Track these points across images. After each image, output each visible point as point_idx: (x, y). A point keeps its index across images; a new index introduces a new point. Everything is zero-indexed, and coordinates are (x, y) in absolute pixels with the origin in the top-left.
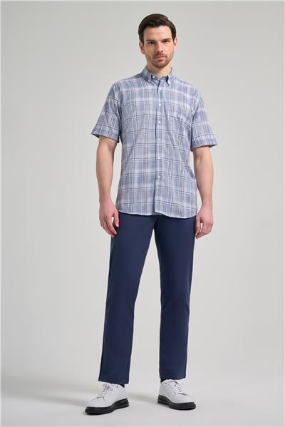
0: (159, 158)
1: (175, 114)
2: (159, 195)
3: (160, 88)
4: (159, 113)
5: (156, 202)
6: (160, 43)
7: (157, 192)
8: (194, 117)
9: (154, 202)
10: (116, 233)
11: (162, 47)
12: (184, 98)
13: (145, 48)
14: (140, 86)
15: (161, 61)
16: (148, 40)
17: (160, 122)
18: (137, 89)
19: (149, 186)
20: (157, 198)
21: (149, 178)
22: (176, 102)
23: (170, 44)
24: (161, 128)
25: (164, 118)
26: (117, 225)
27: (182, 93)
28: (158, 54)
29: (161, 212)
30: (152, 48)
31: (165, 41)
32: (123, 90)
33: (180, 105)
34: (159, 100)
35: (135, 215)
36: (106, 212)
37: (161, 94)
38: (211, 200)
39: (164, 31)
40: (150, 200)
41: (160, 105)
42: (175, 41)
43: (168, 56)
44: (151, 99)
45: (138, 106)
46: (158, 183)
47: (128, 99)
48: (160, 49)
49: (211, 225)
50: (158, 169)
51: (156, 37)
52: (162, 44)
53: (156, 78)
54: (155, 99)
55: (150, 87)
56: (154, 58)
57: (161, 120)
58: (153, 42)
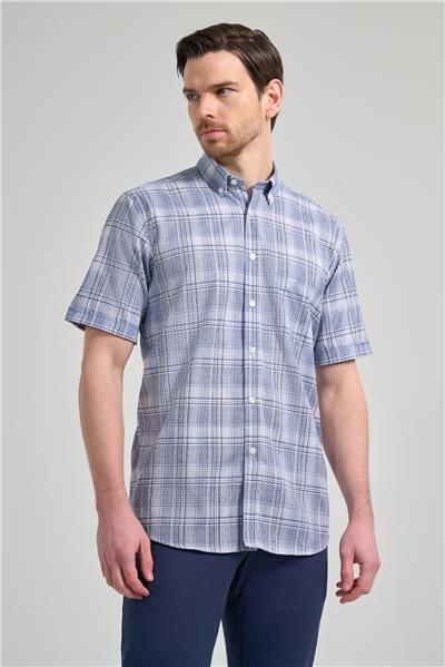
0: (252, 400)
1: (290, 282)
2: (253, 499)
3: (250, 211)
4: (250, 280)
5: (246, 517)
7: (248, 490)
8: (328, 286)
9: (240, 516)
12: (308, 238)
14: (198, 203)
17: (252, 303)
18: (193, 211)
19: (228, 473)
20: (247, 507)
21: (228, 452)
22: (292, 251)
24: (257, 317)
25: (261, 292)
26: (150, 577)
27: (303, 226)
29: (259, 545)
32: (159, 213)
33: (301, 259)
34: (250, 244)
35: (192, 551)
36: (120, 542)
37: (255, 229)
40: (228, 511)
41: (253, 257)
44: (229, 240)
45: (199, 257)
46: (250, 468)
47: (172, 236)
50: (251, 430)
53: (240, 185)
54: (240, 241)
55: (224, 208)
57: (255, 297)
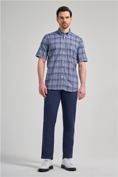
6: (65, 18)
10: (46, 97)
11: (66, 20)
13: (59, 20)
15: (65, 26)
16: (60, 17)
23: (69, 19)
28: (64, 23)
30: (61, 20)
31: (67, 18)
38: (85, 84)
39: (67, 14)
42: (71, 18)
43: (68, 24)
48: (65, 21)
49: (84, 94)
51: (63, 16)
52: (66, 19)
56: (62, 24)
58: (62, 18)
